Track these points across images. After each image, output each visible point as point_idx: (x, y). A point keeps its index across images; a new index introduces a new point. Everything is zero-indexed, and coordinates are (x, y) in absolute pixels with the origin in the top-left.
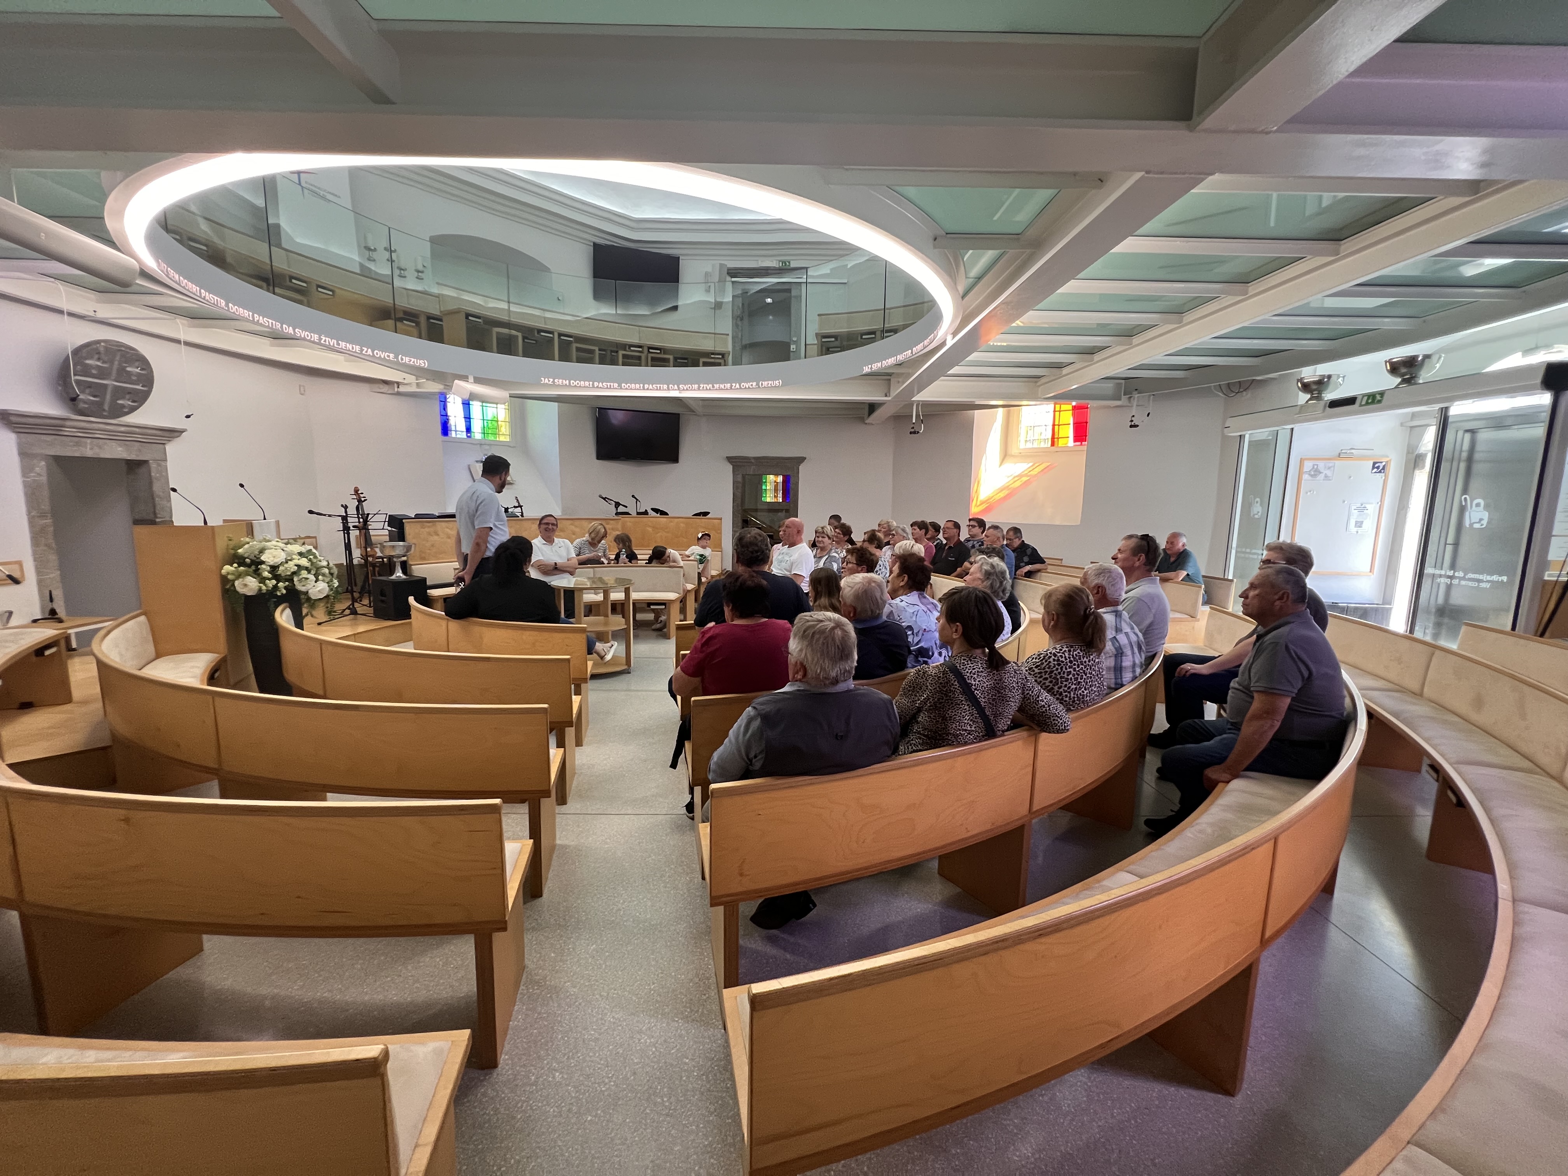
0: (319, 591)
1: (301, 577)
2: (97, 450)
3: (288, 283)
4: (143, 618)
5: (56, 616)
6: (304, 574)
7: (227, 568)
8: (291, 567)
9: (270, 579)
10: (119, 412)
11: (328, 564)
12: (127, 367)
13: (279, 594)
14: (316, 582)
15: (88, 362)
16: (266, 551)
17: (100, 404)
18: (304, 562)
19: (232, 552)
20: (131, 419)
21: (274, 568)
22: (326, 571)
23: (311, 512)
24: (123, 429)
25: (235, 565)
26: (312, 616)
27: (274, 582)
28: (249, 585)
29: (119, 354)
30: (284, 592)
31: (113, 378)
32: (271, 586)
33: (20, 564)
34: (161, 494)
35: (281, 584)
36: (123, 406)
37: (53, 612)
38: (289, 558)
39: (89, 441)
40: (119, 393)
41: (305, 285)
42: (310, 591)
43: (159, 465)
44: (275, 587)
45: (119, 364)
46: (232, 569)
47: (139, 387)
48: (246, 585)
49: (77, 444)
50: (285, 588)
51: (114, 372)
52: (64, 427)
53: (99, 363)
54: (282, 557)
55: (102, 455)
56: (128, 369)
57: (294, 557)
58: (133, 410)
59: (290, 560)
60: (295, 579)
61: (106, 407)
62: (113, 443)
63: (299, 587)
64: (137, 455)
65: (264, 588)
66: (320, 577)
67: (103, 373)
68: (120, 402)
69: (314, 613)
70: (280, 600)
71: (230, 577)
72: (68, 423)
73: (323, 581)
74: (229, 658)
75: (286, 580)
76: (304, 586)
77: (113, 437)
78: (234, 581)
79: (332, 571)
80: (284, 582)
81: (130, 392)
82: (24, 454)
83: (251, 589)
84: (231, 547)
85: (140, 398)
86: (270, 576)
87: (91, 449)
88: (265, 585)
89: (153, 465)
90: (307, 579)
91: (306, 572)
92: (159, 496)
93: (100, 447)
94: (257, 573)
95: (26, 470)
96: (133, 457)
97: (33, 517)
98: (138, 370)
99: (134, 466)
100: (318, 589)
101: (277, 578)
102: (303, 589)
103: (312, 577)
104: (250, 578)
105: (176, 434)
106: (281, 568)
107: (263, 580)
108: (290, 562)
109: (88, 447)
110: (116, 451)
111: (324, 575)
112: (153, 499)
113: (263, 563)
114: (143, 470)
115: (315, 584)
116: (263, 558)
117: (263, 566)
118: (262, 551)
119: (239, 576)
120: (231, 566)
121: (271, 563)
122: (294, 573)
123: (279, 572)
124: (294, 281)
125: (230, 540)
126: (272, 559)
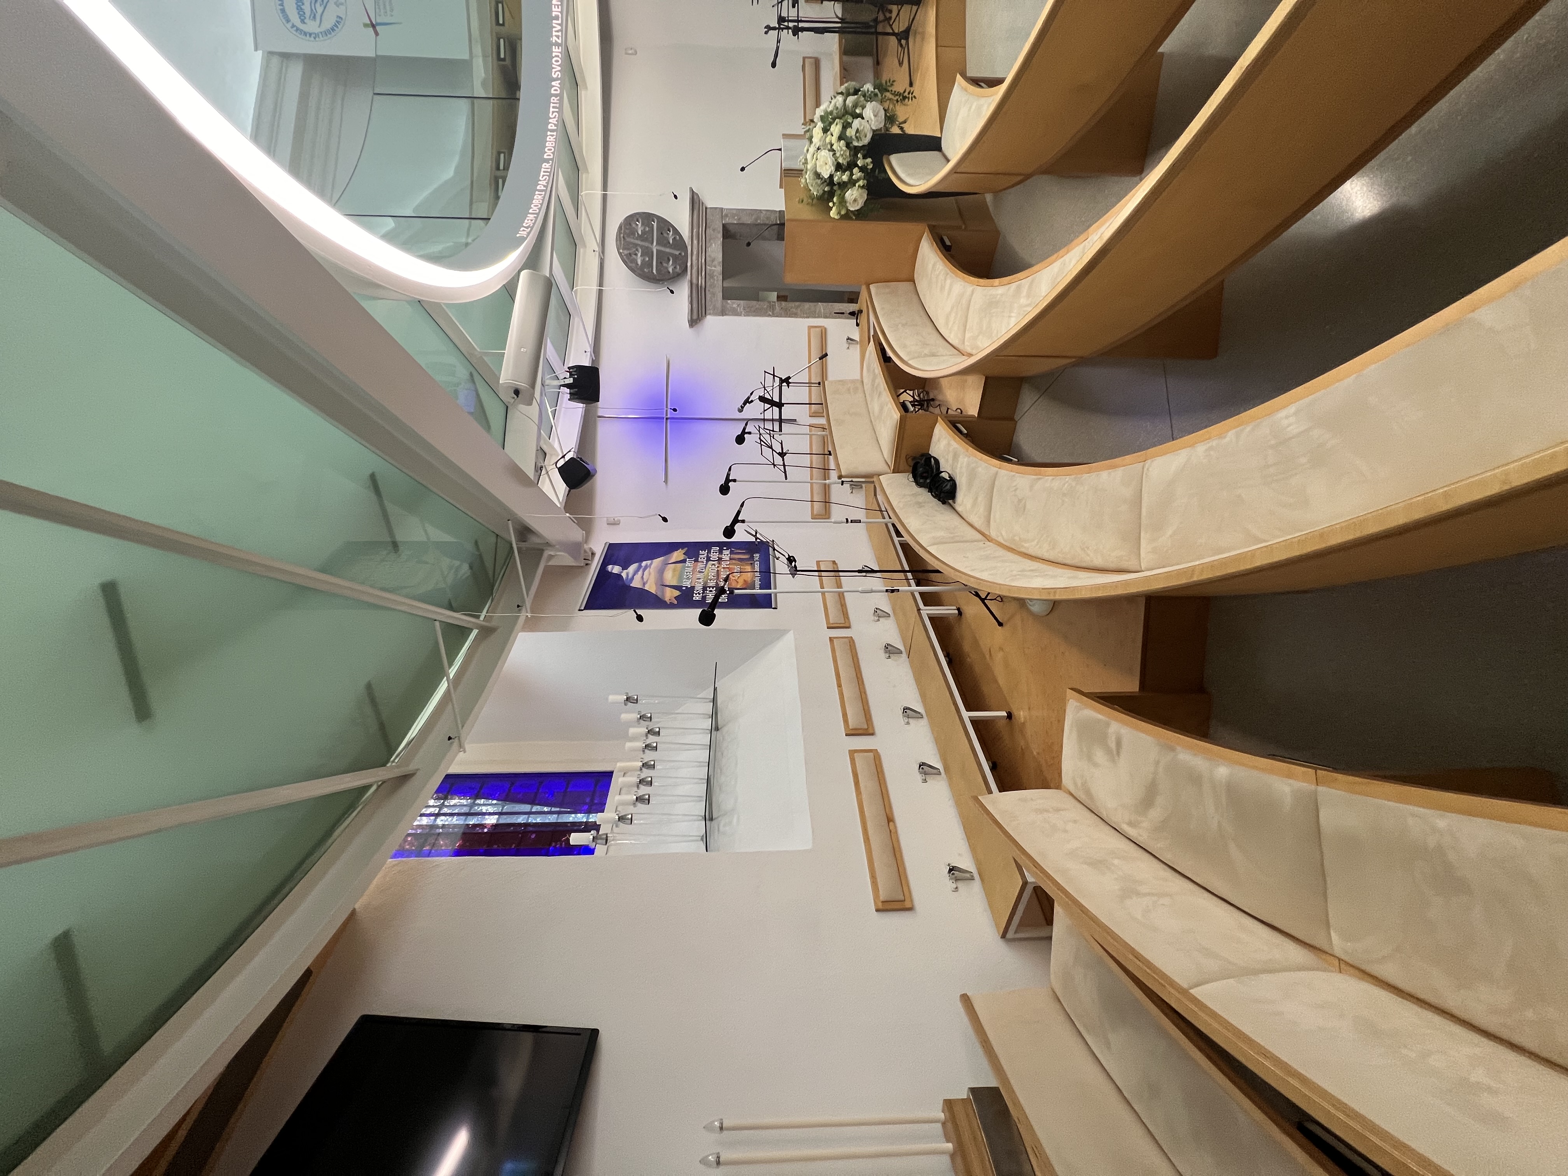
0: (875, 116)
1: (854, 137)
2: (716, 263)
3: (508, 62)
4: (873, 288)
5: (857, 312)
6: (851, 132)
7: (833, 213)
8: (840, 147)
9: (852, 174)
10: (680, 243)
11: (842, 93)
12: (638, 234)
13: (870, 167)
14: (863, 118)
15: (639, 262)
16: (819, 170)
17: (676, 258)
18: (836, 129)
19: (815, 201)
20: (685, 232)
21: (839, 167)
22: (851, 100)
23: (774, 65)
24: (695, 242)
25: (831, 204)
26: (905, 122)
27: (856, 170)
28: (855, 197)
29: (628, 239)
30: (869, 160)
31: (650, 245)
32: (859, 174)
33: (810, 327)
34: (753, 217)
35: (860, 163)
36: (674, 239)
37: (852, 314)
38: (829, 147)
39: (708, 267)
40: (663, 241)
41: (502, 41)
42: (874, 128)
43: (726, 215)
44: (862, 169)
45: (637, 239)
46: (834, 209)
47: (655, 225)
48: (855, 200)
49: (712, 277)
50: (865, 157)
51: (646, 244)
52: (698, 285)
53: (639, 255)
54: (825, 154)
55: (721, 260)
56: (640, 233)
57: (828, 140)
58: (676, 231)
59: (832, 145)
60: (855, 144)
61: (677, 253)
62: (709, 250)
63: (866, 141)
64: (719, 232)
65: (861, 183)
66: (858, 111)
67: (647, 252)
68: (671, 242)
69: (901, 120)
70: (879, 165)
71: (843, 212)
72: (694, 281)
73: (863, 107)
74: (930, 223)
75: (856, 155)
76: (866, 136)
77: (703, 250)
78: (848, 210)
79: (852, 91)
80: (858, 159)
81: (661, 233)
82: (723, 313)
83: (861, 196)
84: (810, 200)
85: (665, 225)
86: (847, 173)
87: (715, 267)
88: (858, 180)
89: (727, 220)
90: (857, 131)
91: (849, 130)
92: (756, 220)
93: (713, 260)
94: (844, 186)
95: (736, 313)
96: (720, 235)
97: (773, 314)
98: (640, 225)
99: (728, 233)
100: (873, 117)
101: (851, 165)
102: (869, 136)
103: (856, 123)
104: (847, 194)
105: (695, 197)
106: (840, 160)
107: (852, 183)
108: (834, 147)
109: (713, 268)
110: (716, 250)
111: (855, 106)
112: (758, 225)
113: (831, 176)
114: (731, 228)
115: (866, 119)
116: (826, 176)
117: (836, 179)
118: (818, 175)
119: (843, 201)
120: (831, 208)
121: (833, 168)
122: (848, 145)
123: (845, 163)
124: (502, 56)
125: (802, 201)
126: (827, 167)
